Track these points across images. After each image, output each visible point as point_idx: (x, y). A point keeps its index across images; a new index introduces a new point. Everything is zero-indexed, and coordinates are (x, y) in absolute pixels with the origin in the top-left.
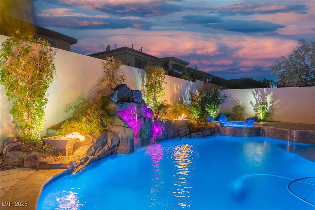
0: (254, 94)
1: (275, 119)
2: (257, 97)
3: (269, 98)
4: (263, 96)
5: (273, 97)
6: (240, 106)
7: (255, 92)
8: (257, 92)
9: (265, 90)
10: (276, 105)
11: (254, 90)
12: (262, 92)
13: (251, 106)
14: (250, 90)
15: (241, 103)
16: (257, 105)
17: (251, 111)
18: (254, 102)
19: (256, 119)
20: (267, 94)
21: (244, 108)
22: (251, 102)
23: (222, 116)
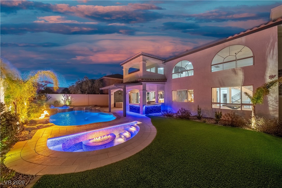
0: (64, 96)
1: (72, 105)
2: (65, 97)
3: (69, 98)
4: (67, 97)
5: (71, 98)
6: (57, 101)
7: (64, 95)
8: (65, 96)
9: (68, 95)
10: (73, 100)
11: (63, 95)
12: (67, 96)
13: (62, 101)
14: (62, 95)
15: (58, 100)
16: (65, 100)
17: (62, 103)
18: (64, 99)
19: (67, 106)
20: (69, 96)
21: (59, 102)
22: (62, 99)
23: (52, 105)
